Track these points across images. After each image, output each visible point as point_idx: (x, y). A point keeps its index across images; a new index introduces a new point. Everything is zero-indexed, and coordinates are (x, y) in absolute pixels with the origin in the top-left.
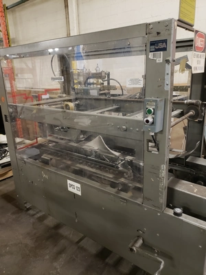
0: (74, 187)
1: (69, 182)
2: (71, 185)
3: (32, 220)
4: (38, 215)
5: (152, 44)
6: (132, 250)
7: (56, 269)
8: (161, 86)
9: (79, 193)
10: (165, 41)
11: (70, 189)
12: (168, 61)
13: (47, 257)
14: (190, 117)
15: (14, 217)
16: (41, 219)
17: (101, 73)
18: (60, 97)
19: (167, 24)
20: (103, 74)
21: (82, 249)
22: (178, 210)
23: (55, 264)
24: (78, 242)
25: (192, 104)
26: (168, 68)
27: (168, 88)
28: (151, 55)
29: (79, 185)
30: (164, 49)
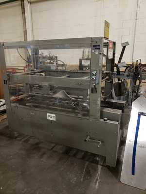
0: (51, 117)
1: (48, 114)
2: (49, 116)
3: (20, 142)
4: (24, 140)
5: (94, 46)
6: (85, 140)
7: (43, 161)
8: (98, 64)
9: (55, 120)
10: (99, 45)
11: (49, 118)
12: (101, 54)
13: (36, 157)
14: (107, 79)
15: (8, 142)
16: (26, 141)
17: (53, 57)
18: (33, 70)
19: (100, 39)
20: (54, 58)
21: (55, 152)
22: (106, 119)
23: (42, 159)
24: (52, 149)
25: (108, 73)
26: (101, 56)
27: (100, 65)
28: (93, 51)
29: (54, 115)
30: (99, 49)
